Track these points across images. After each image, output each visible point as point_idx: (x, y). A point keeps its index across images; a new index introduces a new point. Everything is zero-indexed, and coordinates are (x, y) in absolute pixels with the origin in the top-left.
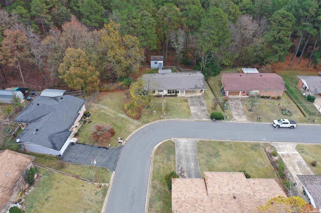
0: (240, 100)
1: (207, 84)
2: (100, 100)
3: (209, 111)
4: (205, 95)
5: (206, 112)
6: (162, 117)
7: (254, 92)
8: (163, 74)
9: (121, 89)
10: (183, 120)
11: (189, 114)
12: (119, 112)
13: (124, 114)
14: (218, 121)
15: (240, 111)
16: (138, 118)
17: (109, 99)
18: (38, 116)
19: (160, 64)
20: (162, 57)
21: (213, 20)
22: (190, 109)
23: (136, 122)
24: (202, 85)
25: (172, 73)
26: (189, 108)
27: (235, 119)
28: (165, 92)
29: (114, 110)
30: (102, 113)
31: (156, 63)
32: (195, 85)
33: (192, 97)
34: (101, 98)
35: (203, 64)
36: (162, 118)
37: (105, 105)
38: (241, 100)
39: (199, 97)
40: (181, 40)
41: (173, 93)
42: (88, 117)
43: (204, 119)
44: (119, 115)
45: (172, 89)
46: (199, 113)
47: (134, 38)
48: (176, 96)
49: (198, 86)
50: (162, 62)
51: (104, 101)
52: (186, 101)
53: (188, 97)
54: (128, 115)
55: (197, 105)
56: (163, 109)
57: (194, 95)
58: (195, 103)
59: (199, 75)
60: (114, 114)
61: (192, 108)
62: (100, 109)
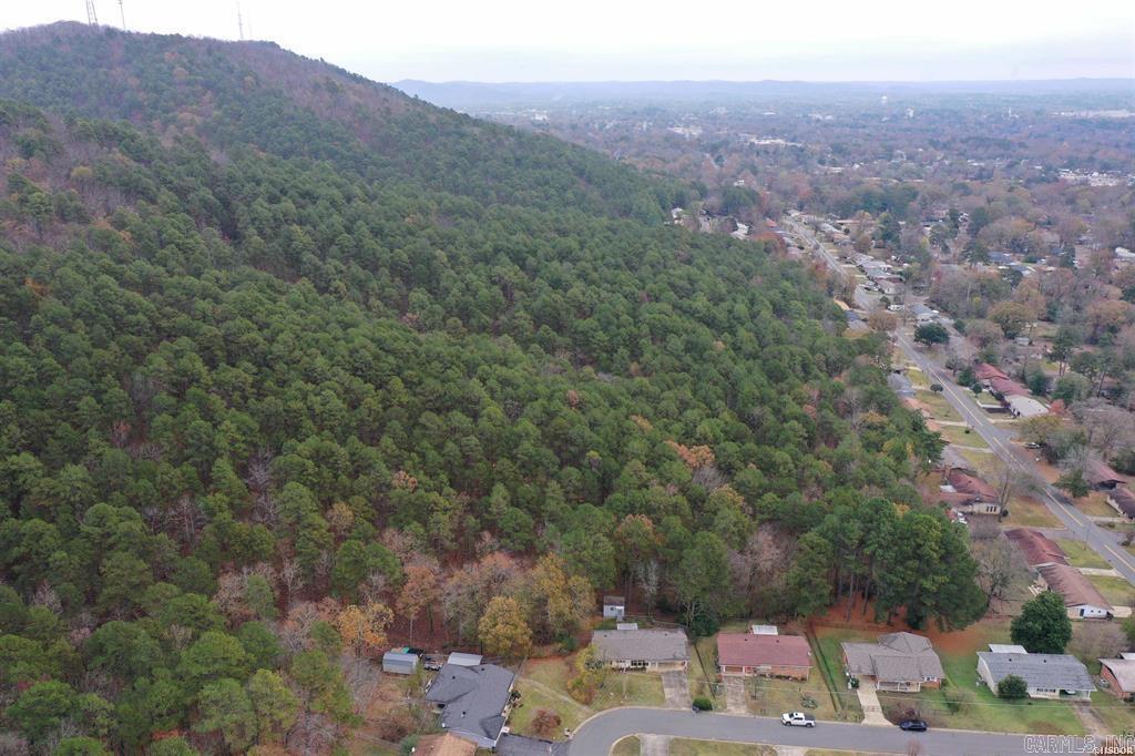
0: (742, 681)
1: (694, 652)
2: (529, 673)
3: (692, 697)
4: (689, 670)
5: (688, 698)
6: (622, 702)
7: (764, 668)
8: (625, 631)
9: (559, 654)
10: (653, 708)
11: (663, 699)
12: (560, 693)
13: (568, 697)
14: (704, 712)
15: (739, 698)
16: (587, 703)
17: (542, 672)
18: (457, 694)
19: (620, 611)
20: (623, 599)
21: (700, 554)
22: (663, 692)
23: (585, 708)
24: (685, 653)
25: (639, 632)
26: (662, 689)
27: (729, 710)
28: (628, 664)
29: (552, 689)
30: (536, 692)
31: (612, 609)
32: (672, 653)
33: (668, 673)
34: (531, 669)
35: (690, 615)
36: (622, 705)
37: (537, 680)
38: (744, 680)
39: (679, 673)
40: (654, 578)
41: (640, 666)
42: (518, 698)
43: (684, 709)
44: (561, 697)
45: (638, 657)
46: (677, 699)
47: (583, 580)
48: (644, 669)
49: (678, 655)
50: (622, 608)
51: (536, 674)
52: (660, 679)
53: (662, 673)
54: (573, 698)
55: (675, 686)
56: (625, 690)
57: (671, 669)
58: (673, 683)
59: (680, 636)
60: (553, 696)
61: (667, 690)
62: (532, 687)
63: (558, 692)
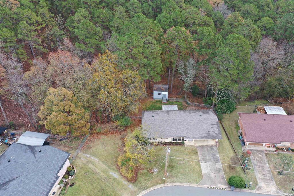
0: (264, 155)
2: (89, 148)
3: (225, 173)
5: (222, 173)
6: (164, 179)
8: (168, 112)
10: (192, 185)
11: (200, 174)
12: (111, 169)
13: (116, 172)
14: (238, 190)
15: (266, 173)
16: (134, 180)
17: (100, 146)
19: (165, 95)
20: (167, 87)
22: (200, 167)
23: (131, 186)
24: (217, 133)
25: (179, 112)
26: (198, 164)
27: (260, 188)
28: (170, 140)
29: (105, 164)
30: (90, 168)
32: (207, 132)
33: (202, 147)
34: (91, 145)
36: (164, 182)
37: (94, 155)
38: (266, 154)
39: (212, 147)
41: (179, 142)
42: (72, 176)
43: (220, 186)
44: (111, 173)
45: (178, 136)
46: (212, 175)
47: (133, 73)
48: (182, 143)
50: (167, 93)
51: (94, 149)
52: (196, 153)
53: (197, 147)
54: (121, 174)
55: (209, 160)
56: (167, 164)
57: (205, 144)
58: (207, 157)
59: (212, 117)
60: (105, 172)
61: (203, 165)
62: (89, 162)
63: (109, 167)
